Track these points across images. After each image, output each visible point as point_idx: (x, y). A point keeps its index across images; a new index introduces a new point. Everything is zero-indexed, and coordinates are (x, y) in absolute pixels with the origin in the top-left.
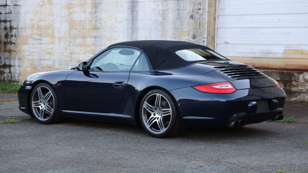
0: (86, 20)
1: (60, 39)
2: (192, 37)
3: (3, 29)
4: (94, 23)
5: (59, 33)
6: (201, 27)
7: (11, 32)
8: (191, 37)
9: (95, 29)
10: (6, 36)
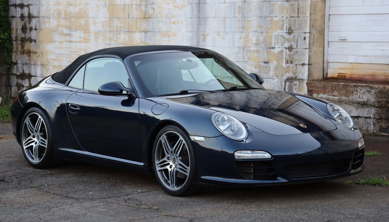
0: (132, 4)
1: (97, 34)
2: (287, 31)
3: (19, 18)
4: (143, 8)
5: (95, 24)
6: (300, 15)
7: (29, 23)
8: (285, 31)
9: (145, 18)
10: (24, 29)
